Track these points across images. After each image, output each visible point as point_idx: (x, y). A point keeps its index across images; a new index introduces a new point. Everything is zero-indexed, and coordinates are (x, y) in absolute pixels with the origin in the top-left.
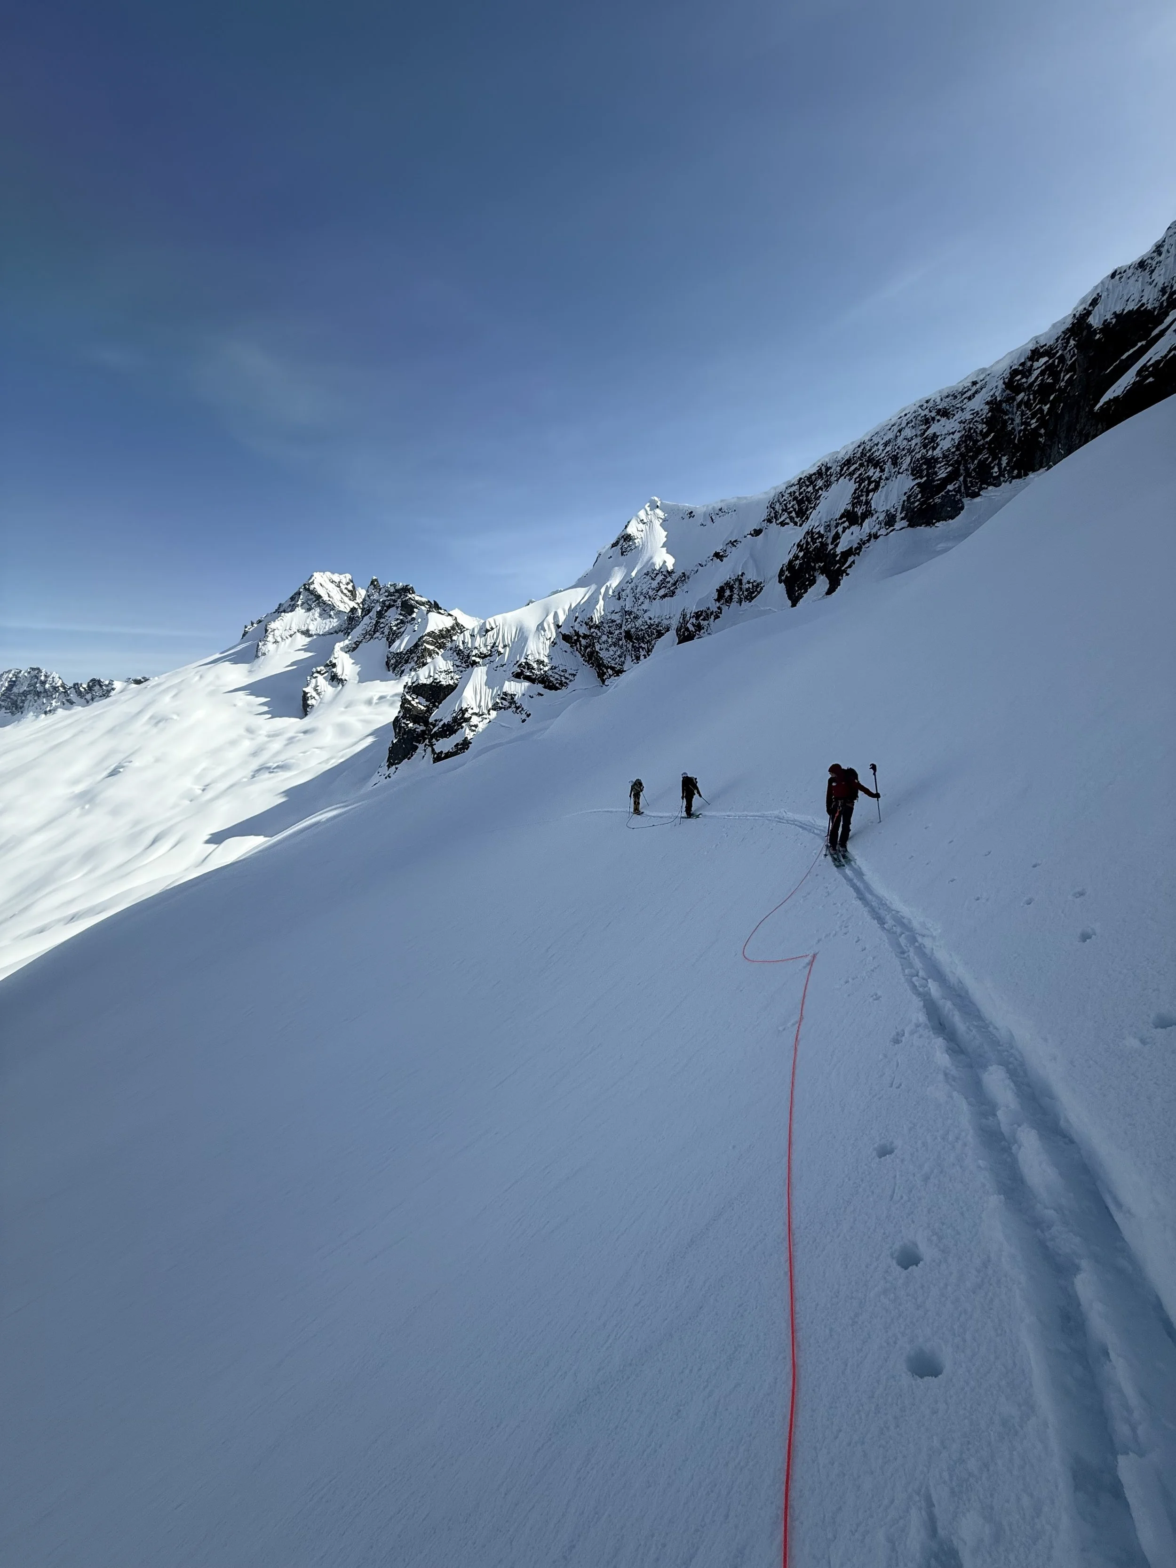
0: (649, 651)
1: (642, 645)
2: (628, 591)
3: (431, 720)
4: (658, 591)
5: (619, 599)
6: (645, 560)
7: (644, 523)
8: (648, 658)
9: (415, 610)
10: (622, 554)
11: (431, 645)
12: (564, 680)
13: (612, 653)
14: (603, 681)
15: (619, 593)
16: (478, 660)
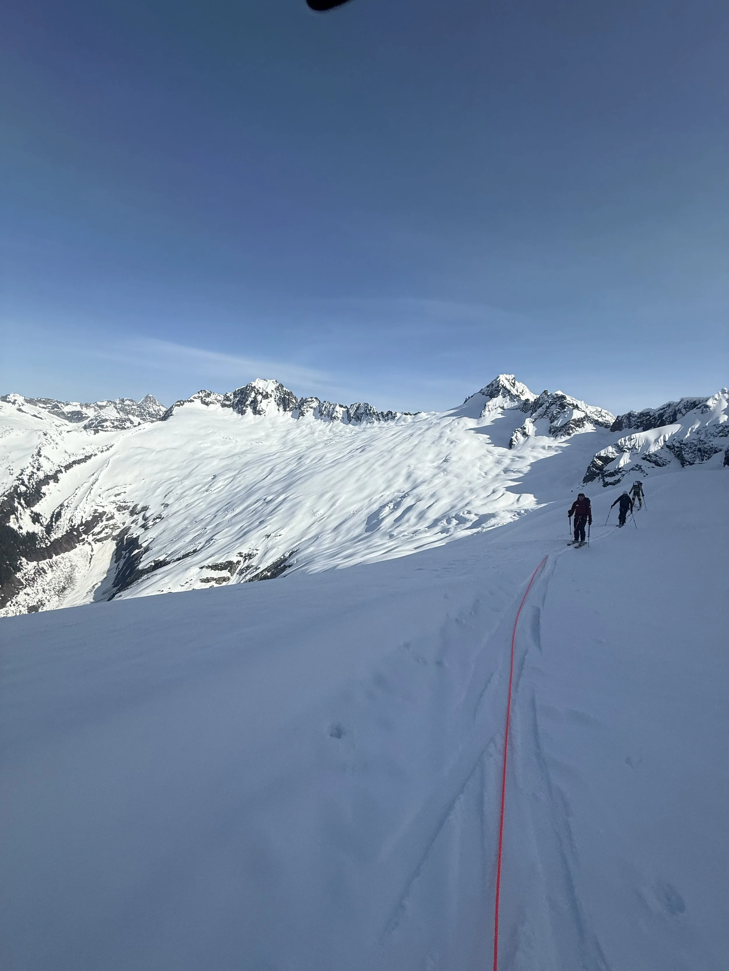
0: (709, 458)
1: (706, 455)
2: (703, 431)
3: (604, 469)
4: (718, 434)
5: (698, 434)
6: (715, 418)
7: (717, 400)
8: (708, 460)
9: (566, 407)
10: (702, 413)
11: (573, 425)
12: (665, 463)
13: (690, 456)
14: (683, 466)
15: (698, 431)
16: (626, 450)
